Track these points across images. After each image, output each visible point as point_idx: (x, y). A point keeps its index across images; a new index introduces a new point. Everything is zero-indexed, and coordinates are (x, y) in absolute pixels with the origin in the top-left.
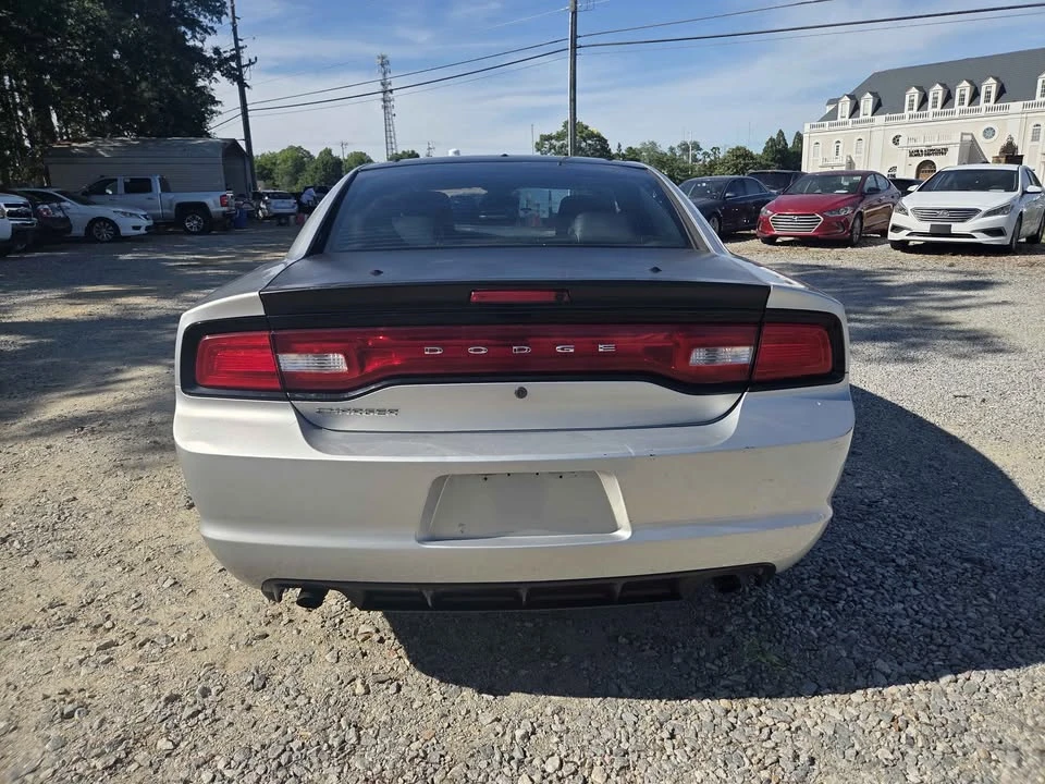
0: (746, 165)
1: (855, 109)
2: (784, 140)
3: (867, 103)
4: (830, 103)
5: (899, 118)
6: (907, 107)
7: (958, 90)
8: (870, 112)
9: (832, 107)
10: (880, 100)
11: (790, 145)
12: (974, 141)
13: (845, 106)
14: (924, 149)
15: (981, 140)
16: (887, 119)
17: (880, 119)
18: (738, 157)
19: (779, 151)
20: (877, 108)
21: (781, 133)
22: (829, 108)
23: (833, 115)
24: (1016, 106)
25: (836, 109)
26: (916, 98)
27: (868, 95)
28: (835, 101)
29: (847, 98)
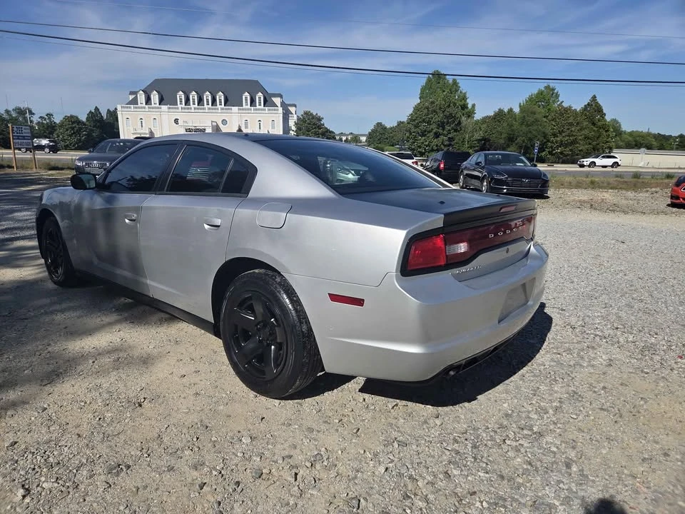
0: (80, 129)
1: (148, 100)
2: (100, 113)
3: (155, 97)
4: (131, 93)
5: (174, 108)
6: (179, 103)
7: (205, 96)
8: (157, 102)
9: (133, 96)
10: (162, 96)
11: (105, 117)
12: (217, 126)
13: (142, 97)
14: (193, 128)
15: (221, 126)
16: (169, 108)
17: (164, 108)
18: (73, 123)
19: (99, 121)
20: (161, 101)
21: (97, 109)
22: (131, 97)
23: (134, 102)
24: (235, 109)
25: (136, 97)
26: (183, 97)
27: (155, 92)
28: (135, 93)
29: (141, 92)
